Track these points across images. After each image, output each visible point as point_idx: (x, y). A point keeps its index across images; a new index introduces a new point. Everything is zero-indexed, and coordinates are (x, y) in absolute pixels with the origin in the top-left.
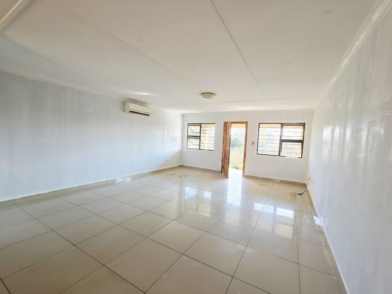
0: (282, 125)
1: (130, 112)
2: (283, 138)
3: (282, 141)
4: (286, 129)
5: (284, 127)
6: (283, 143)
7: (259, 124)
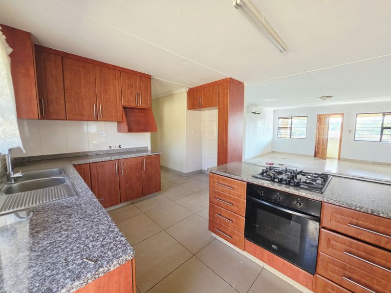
0: (384, 114)
1: (253, 113)
2: (384, 126)
3: (383, 128)
4: (387, 117)
5: (386, 115)
6: (384, 130)
7: (357, 114)
